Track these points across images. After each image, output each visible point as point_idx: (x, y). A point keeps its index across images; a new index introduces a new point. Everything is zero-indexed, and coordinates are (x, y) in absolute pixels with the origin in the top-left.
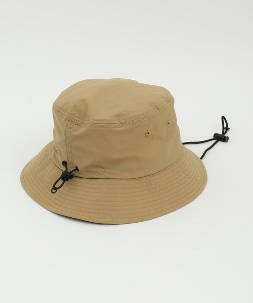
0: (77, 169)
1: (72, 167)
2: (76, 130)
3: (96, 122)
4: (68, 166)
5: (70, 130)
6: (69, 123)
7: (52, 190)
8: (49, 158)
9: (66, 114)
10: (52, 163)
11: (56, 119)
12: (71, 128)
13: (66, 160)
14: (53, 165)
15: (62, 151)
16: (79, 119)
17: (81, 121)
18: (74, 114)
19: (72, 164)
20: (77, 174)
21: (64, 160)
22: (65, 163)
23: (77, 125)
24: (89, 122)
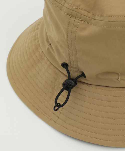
0: (83, 75)
1: (76, 71)
2: (83, 29)
3: (113, 19)
4: (69, 68)
5: (74, 29)
6: (73, 19)
7: (55, 107)
8: (41, 52)
9: (66, 5)
10: (46, 59)
11: (52, 10)
12: (76, 26)
13: (67, 62)
14: (48, 63)
15: (61, 50)
16: (86, 13)
17: (90, 15)
18: (79, 6)
19: (76, 68)
20: (82, 79)
21: (64, 61)
22: (65, 65)
23: (85, 21)
24: (102, 18)
